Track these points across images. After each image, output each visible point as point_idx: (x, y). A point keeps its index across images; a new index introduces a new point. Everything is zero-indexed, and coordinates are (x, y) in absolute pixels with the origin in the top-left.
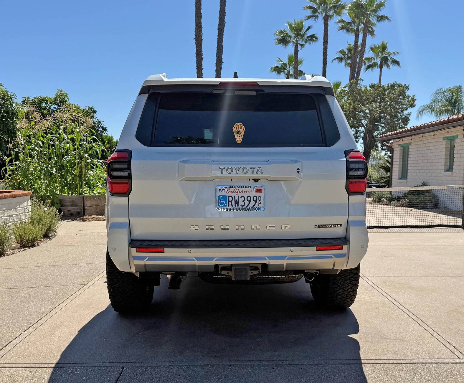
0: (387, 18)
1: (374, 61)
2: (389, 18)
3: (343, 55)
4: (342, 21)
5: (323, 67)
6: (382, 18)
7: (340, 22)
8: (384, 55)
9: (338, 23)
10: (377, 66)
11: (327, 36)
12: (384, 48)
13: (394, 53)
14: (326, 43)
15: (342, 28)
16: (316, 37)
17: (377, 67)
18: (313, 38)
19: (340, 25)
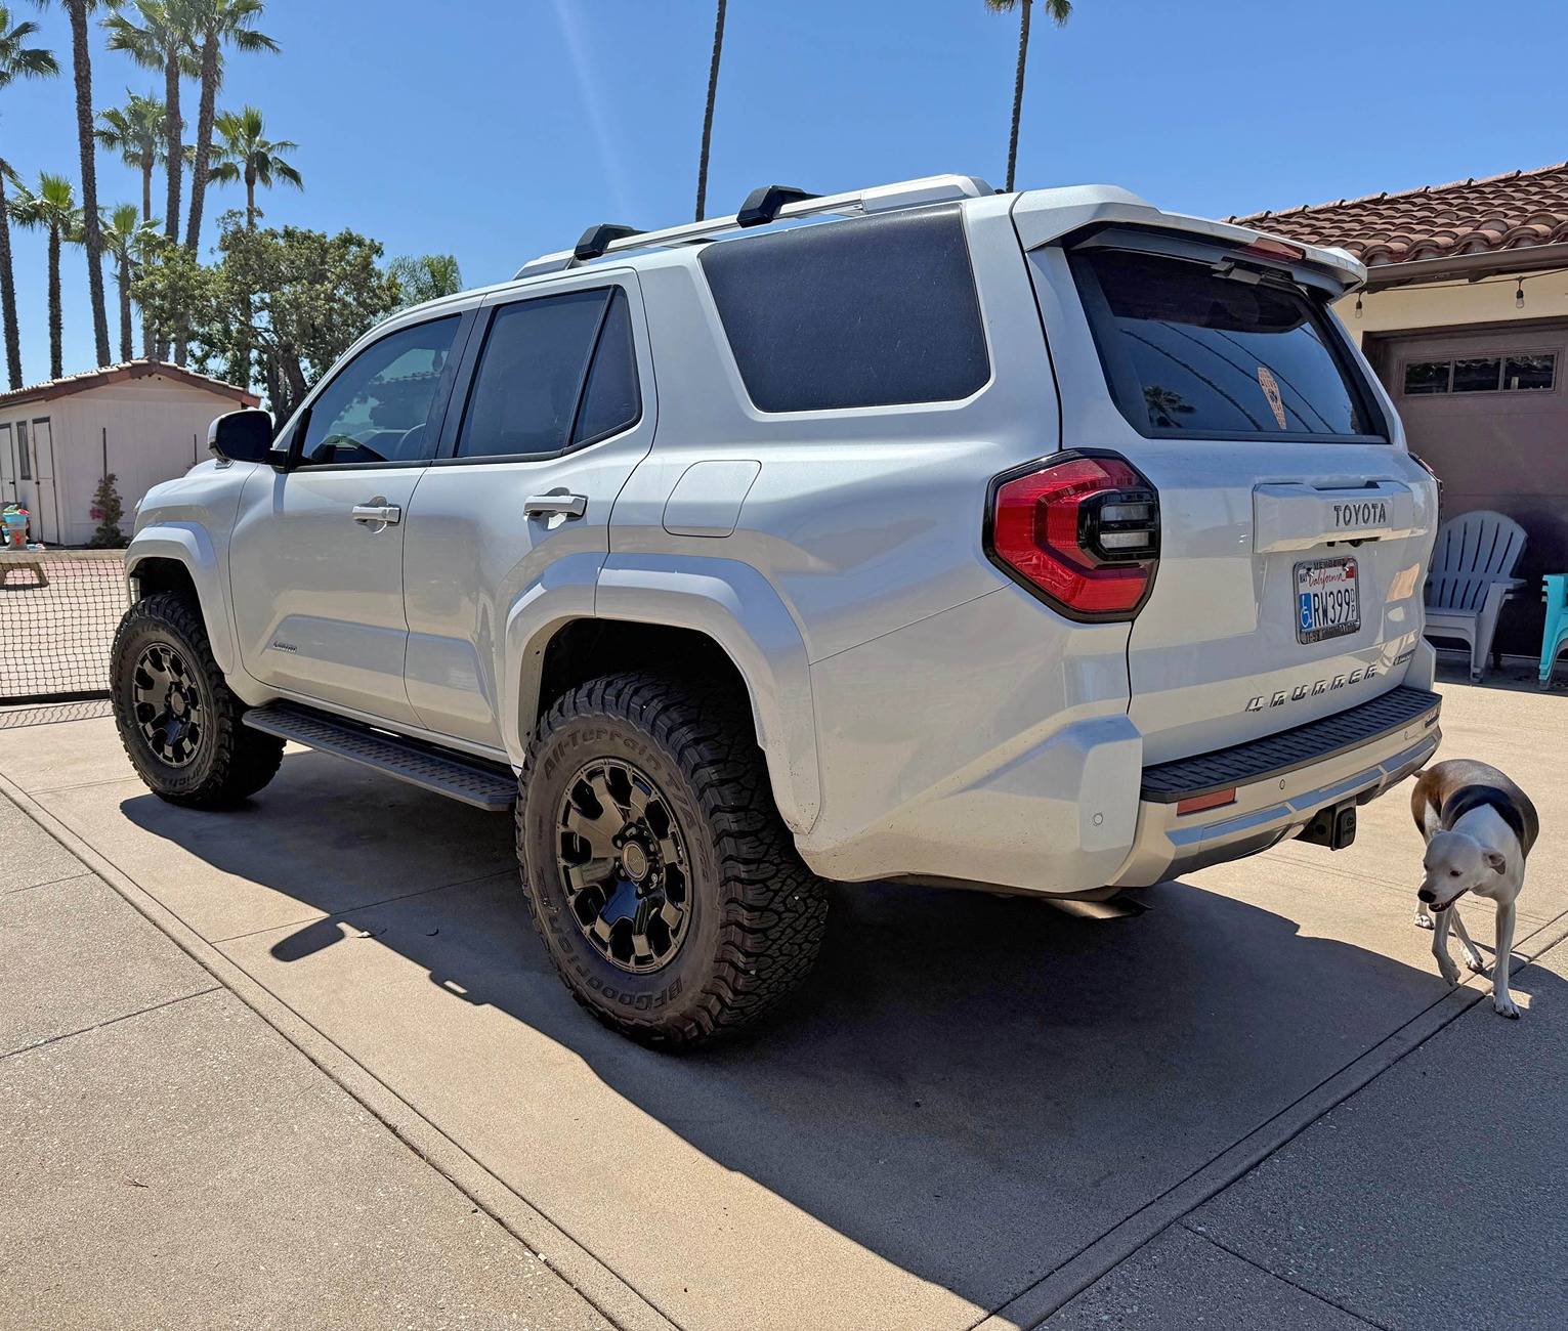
0: (267, 41)
1: (225, 161)
2: (273, 43)
3: (118, 126)
4: (120, 23)
5: (82, 155)
6: (251, 40)
7: (113, 24)
8: (254, 148)
9: (107, 25)
10: (235, 174)
11: (87, 63)
12: (254, 127)
13: (284, 144)
14: (86, 82)
15: (122, 44)
16: (51, 60)
17: (234, 177)
18: (39, 61)
19: (115, 32)
